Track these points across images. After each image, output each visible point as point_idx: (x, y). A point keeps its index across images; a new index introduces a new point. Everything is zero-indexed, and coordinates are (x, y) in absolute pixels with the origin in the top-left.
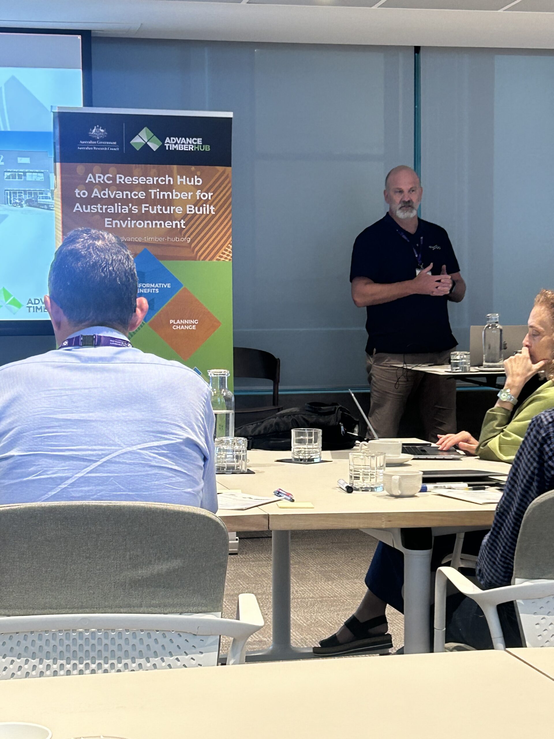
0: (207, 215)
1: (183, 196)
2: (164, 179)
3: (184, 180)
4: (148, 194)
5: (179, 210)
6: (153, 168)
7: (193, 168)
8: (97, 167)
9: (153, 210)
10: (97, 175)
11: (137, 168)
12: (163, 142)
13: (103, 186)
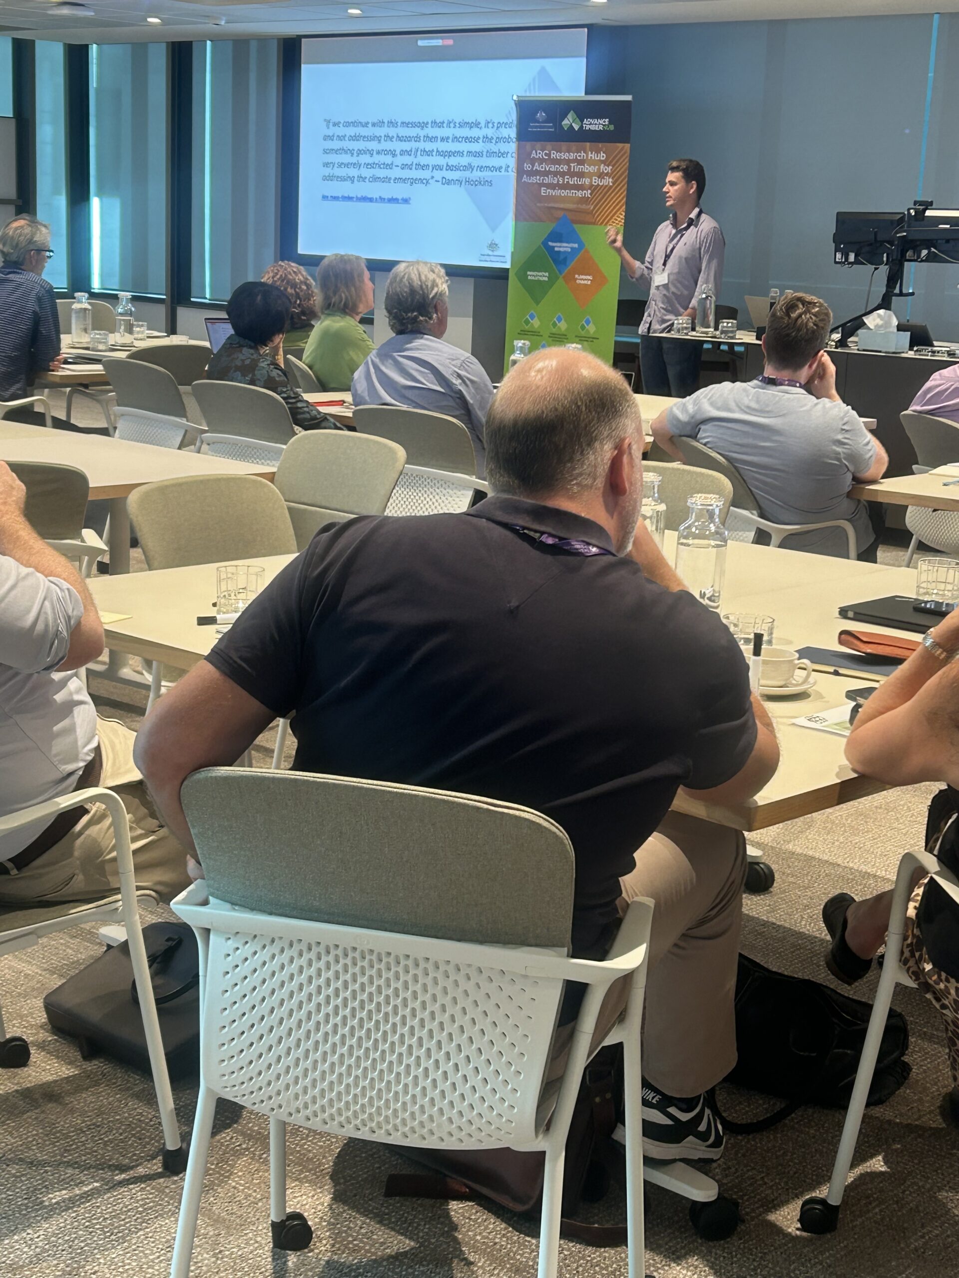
0: (606, 186)
1: (592, 169)
2: (581, 154)
3: (593, 156)
4: (570, 167)
5: (587, 181)
6: (574, 145)
7: (600, 145)
8: (538, 145)
9: (571, 181)
10: (538, 152)
11: (564, 145)
12: (582, 123)
13: (542, 161)
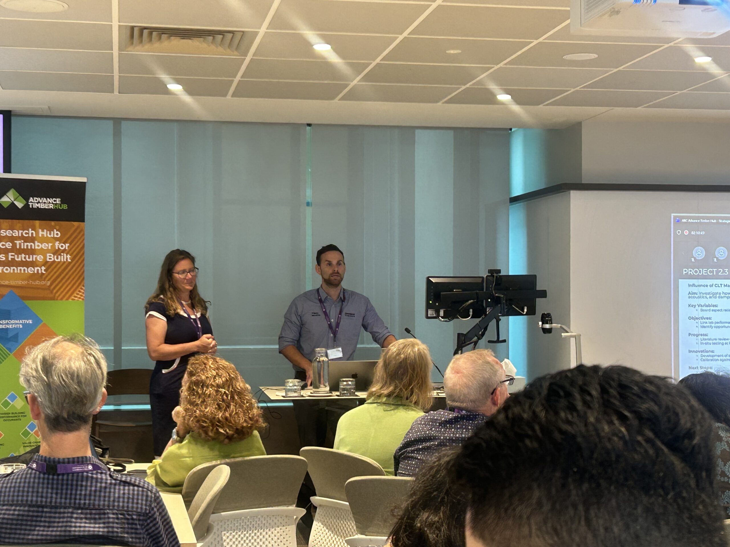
0: (64, 262)
1: (44, 246)
2: (27, 232)
3: (45, 233)
4: (14, 245)
5: (40, 258)
6: (18, 223)
7: (53, 223)
9: (18, 258)
11: (5, 223)
12: (27, 201)
